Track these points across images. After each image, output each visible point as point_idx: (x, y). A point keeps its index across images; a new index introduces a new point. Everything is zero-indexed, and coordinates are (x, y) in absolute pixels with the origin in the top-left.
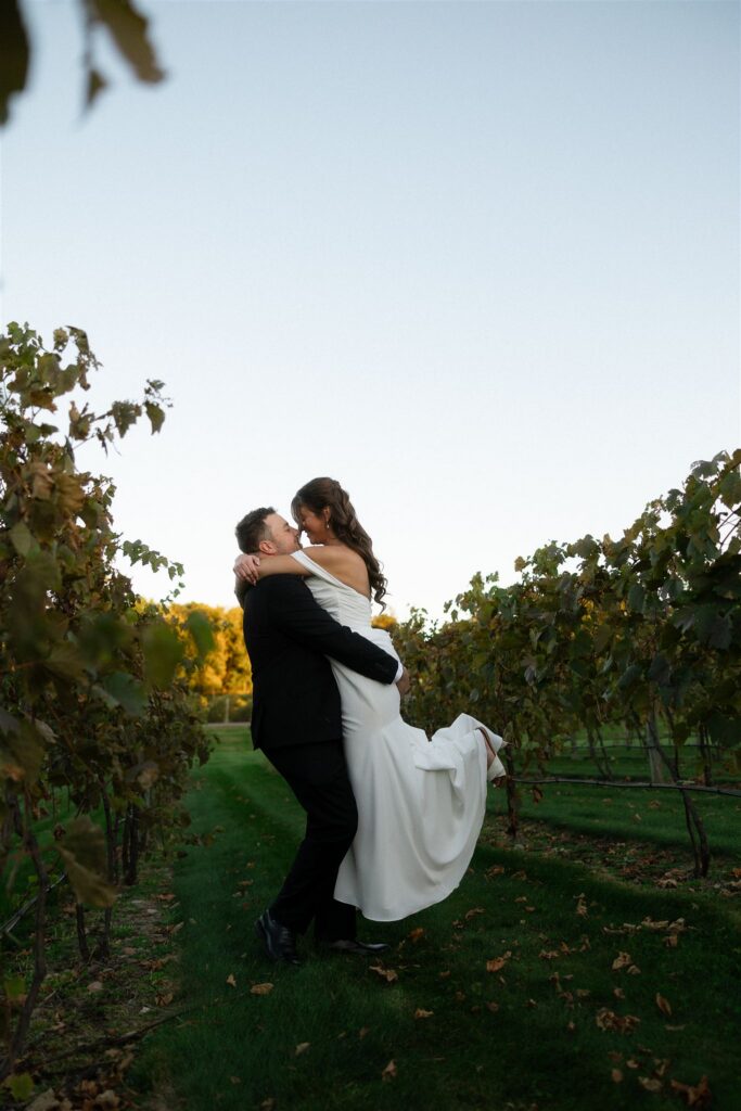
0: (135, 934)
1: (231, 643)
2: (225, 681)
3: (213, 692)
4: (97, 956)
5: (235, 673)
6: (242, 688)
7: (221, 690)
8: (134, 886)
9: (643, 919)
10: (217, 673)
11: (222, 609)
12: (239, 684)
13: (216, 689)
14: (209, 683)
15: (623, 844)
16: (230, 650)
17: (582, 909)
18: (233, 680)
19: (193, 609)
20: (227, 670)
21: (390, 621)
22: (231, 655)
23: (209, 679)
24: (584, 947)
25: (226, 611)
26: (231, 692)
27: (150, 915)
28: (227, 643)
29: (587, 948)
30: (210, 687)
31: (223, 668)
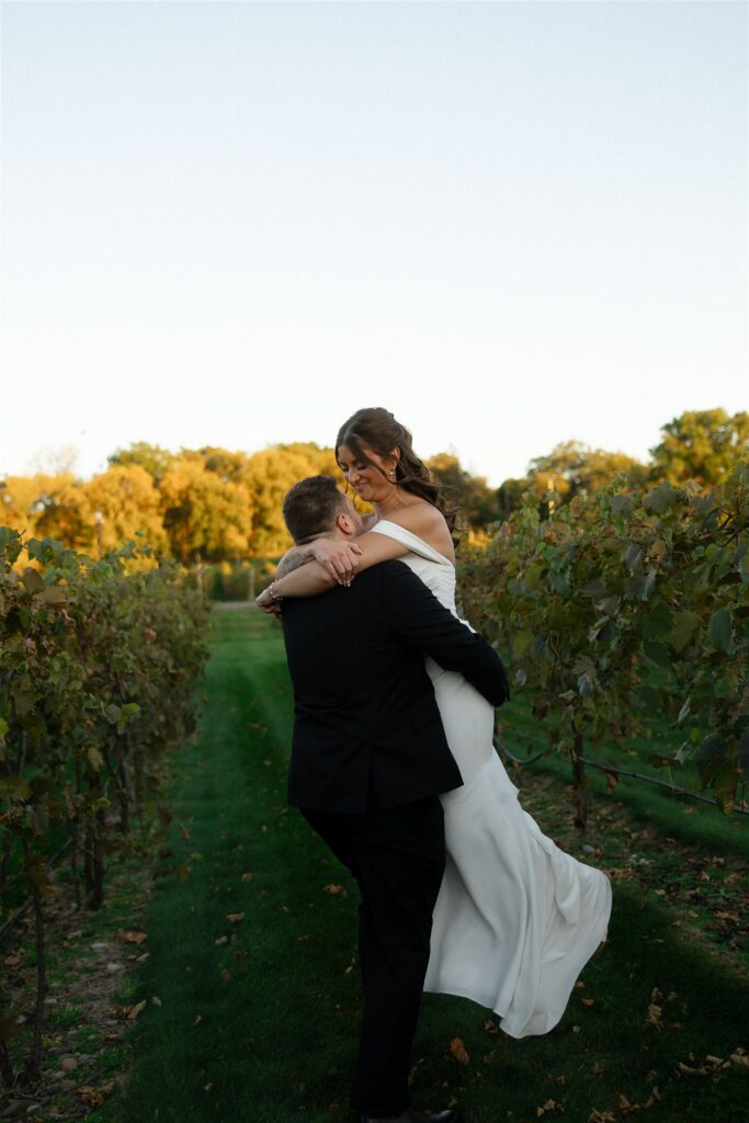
0: (84, 1021)
1: (256, 495)
2: (252, 541)
3: (238, 556)
4: (23, 1080)
5: (263, 532)
6: (271, 549)
7: (247, 552)
8: (100, 912)
9: (733, 1051)
10: (241, 531)
11: (243, 454)
12: (269, 544)
13: (241, 552)
14: (232, 545)
15: (722, 860)
16: (255, 503)
17: (655, 1011)
18: (261, 539)
19: (210, 455)
20: (254, 527)
21: (450, 462)
22: (257, 510)
23: (231, 540)
24: (650, 1102)
25: (249, 456)
26: (259, 555)
27: (110, 975)
28: (252, 496)
29: (656, 1101)
30: (232, 550)
31: (247, 525)
